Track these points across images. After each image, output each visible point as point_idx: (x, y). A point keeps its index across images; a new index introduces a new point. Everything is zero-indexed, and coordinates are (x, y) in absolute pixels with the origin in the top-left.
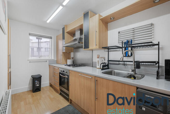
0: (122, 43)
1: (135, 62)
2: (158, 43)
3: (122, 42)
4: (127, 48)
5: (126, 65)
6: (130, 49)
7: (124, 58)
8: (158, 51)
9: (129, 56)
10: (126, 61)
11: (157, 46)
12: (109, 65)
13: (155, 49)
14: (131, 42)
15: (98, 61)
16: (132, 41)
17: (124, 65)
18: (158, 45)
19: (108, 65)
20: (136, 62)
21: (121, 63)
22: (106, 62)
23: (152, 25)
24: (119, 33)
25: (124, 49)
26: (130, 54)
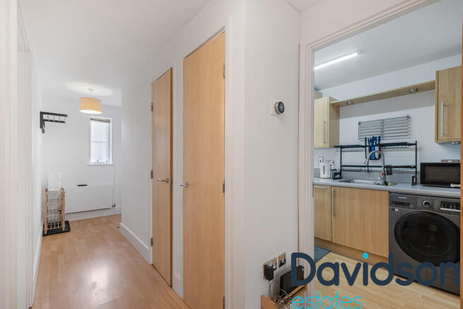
0: (366, 141)
1: (385, 167)
2: (415, 143)
3: (366, 139)
4: (373, 148)
5: (372, 171)
6: (377, 148)
7: (370, 161)
8: (414, 152)
9: (375, 159)
10: (371, 166)
11: (414, 147)
12: (343, 172)
13: (412, 150)
14: (379, 140)
15: (324, 167)
16: (380, 137)
17: (368, 171)
18: (416, 144)
19: (340, 174)
20: (387, 167)
21: (363, 168)
22: (338, 168)
23: (408, 117)
24: (360, 123)
25: (367, 148)
26: (377, 156)
